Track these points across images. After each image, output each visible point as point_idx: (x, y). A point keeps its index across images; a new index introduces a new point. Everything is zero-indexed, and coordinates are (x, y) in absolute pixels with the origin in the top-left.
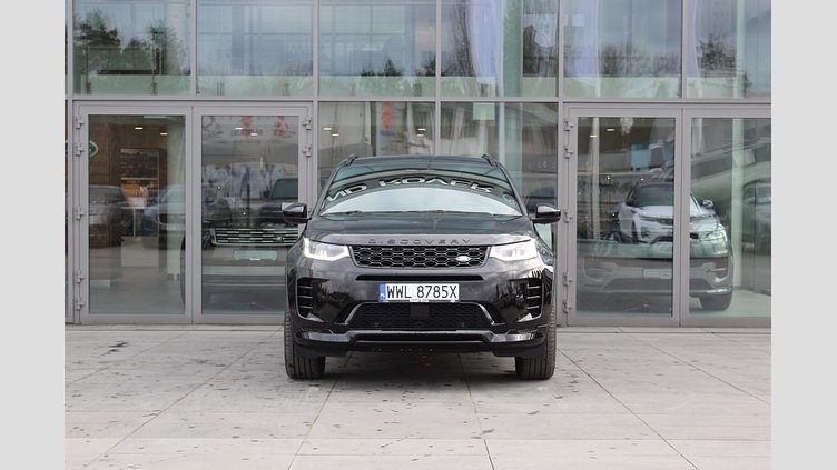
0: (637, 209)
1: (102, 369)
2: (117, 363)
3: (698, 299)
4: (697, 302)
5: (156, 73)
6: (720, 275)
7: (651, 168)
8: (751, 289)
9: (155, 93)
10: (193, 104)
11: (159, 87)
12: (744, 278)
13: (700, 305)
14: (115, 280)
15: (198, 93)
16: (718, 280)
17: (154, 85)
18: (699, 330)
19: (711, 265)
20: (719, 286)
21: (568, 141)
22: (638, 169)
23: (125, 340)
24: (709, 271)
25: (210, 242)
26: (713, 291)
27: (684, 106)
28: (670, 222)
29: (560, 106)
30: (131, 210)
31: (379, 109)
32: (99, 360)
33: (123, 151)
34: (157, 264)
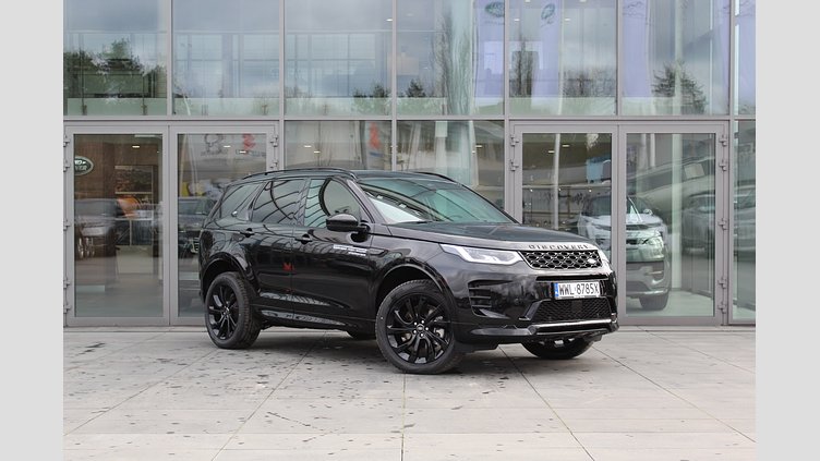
0: (590, 218)
1: (71, 369)
2: (87, 363)
3: (638, 300)
4: (637, 302)
5: (148, 96)
6: (656, 277)
7: (603, 180)
8: (690, 290)
9: (145, 114)
10: (170, 123)
11: (149, 109)
12: (684, 279)
13: (639, 306)
14: (109, 286)
15: (174, 113)
16: (654, 282)
17: (145, 107)
18: (636, 328)
19: (648, 269)
20: (655, 288)
21: (514, 155)
22: (592, 181)
23: (102, 341)
24: (646, 274)
25: (189, 250)
26: (651, 293)
27: (619, 123)
28: (609, 228)
29: (506, 122)
30: (128, 222)
31: (367, 126)
32: (73, 360)
33: (117, 167)
34: (152, 272)
